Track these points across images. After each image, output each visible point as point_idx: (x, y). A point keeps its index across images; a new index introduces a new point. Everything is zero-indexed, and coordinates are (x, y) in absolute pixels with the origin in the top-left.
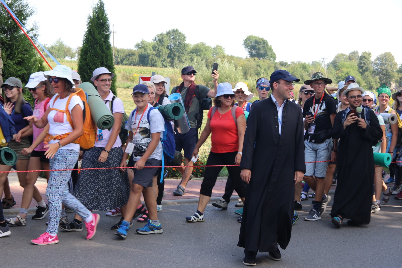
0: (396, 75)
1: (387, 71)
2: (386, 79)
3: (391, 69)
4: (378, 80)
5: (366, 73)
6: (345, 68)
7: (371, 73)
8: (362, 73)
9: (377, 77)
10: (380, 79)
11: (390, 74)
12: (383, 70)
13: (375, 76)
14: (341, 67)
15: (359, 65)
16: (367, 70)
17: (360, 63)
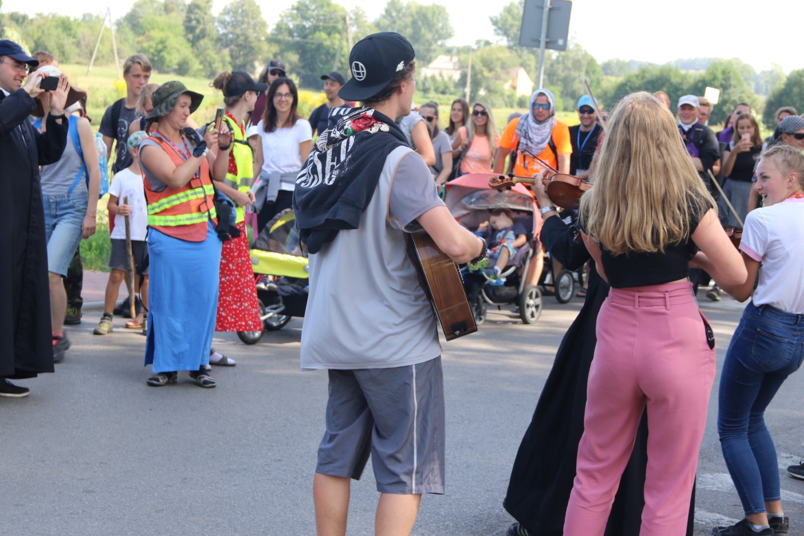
0: (265, 47)
1: (246, 38)
2: (246, 55)
3: (255, 35)
4: (228, 59)
5: (202, 43)
6: (157, 30)
7: (213, 43)
8: (194, 42)
9: (226, 52)
10: (232, 56)
11: (254, 45)
12: (238, 36)
13: (220, 50)
14: (149, 27)
15: (187, 24)
16: (203, 35)
17: (189, 20)
